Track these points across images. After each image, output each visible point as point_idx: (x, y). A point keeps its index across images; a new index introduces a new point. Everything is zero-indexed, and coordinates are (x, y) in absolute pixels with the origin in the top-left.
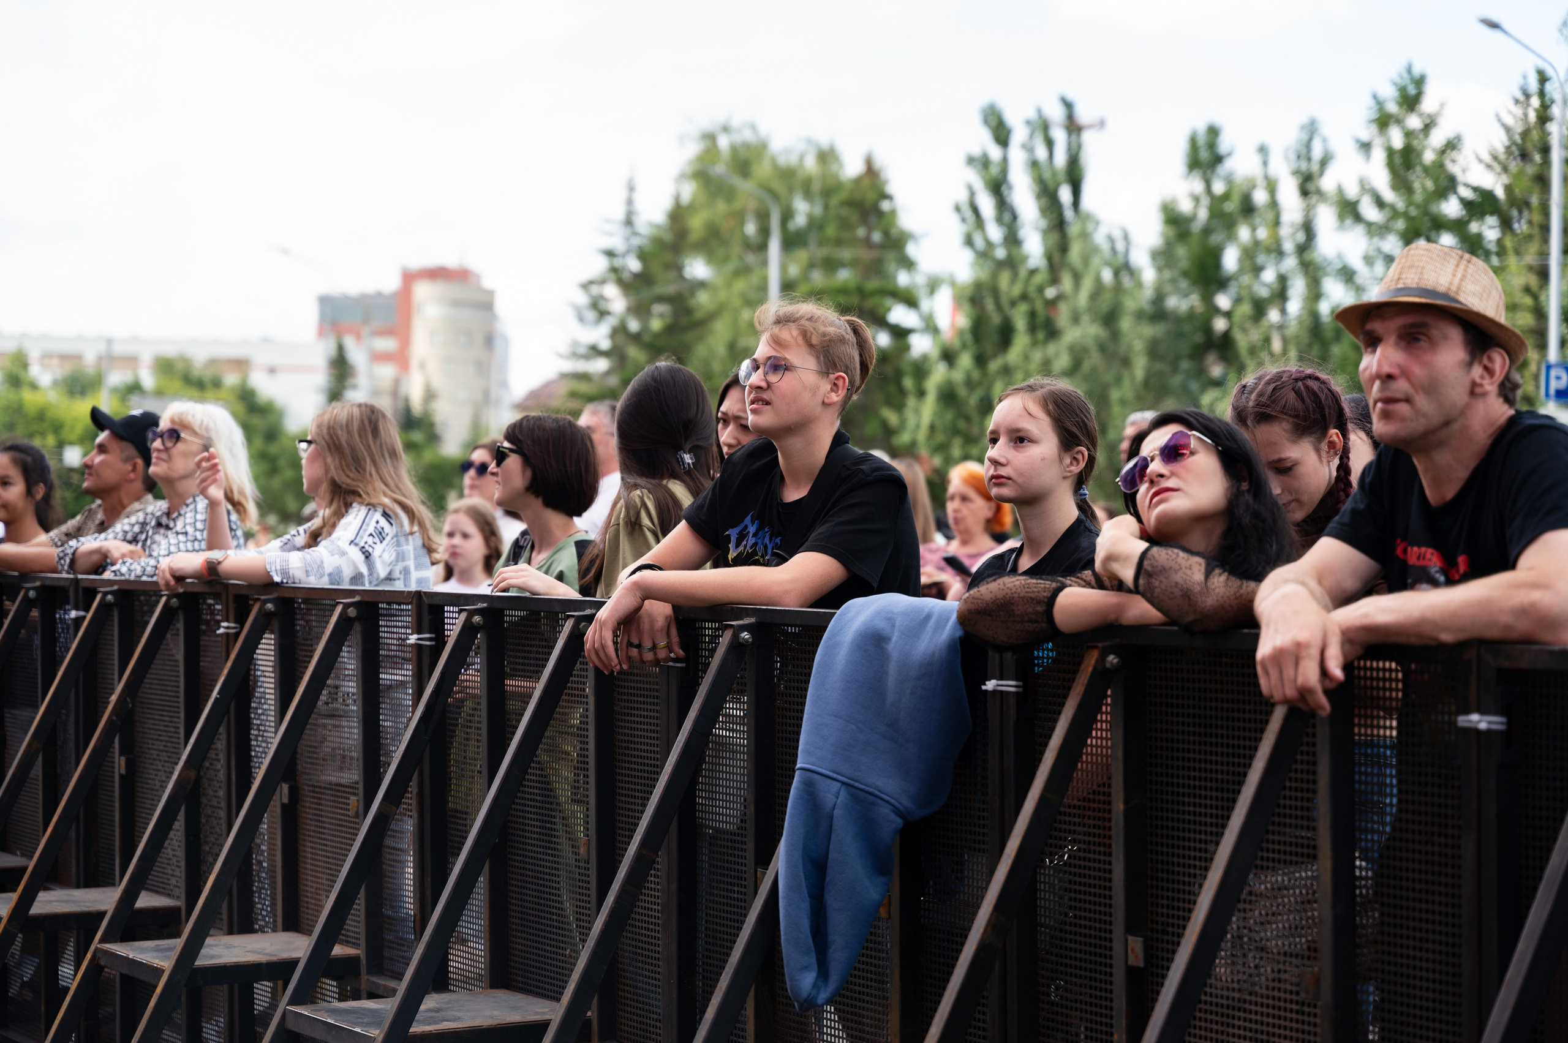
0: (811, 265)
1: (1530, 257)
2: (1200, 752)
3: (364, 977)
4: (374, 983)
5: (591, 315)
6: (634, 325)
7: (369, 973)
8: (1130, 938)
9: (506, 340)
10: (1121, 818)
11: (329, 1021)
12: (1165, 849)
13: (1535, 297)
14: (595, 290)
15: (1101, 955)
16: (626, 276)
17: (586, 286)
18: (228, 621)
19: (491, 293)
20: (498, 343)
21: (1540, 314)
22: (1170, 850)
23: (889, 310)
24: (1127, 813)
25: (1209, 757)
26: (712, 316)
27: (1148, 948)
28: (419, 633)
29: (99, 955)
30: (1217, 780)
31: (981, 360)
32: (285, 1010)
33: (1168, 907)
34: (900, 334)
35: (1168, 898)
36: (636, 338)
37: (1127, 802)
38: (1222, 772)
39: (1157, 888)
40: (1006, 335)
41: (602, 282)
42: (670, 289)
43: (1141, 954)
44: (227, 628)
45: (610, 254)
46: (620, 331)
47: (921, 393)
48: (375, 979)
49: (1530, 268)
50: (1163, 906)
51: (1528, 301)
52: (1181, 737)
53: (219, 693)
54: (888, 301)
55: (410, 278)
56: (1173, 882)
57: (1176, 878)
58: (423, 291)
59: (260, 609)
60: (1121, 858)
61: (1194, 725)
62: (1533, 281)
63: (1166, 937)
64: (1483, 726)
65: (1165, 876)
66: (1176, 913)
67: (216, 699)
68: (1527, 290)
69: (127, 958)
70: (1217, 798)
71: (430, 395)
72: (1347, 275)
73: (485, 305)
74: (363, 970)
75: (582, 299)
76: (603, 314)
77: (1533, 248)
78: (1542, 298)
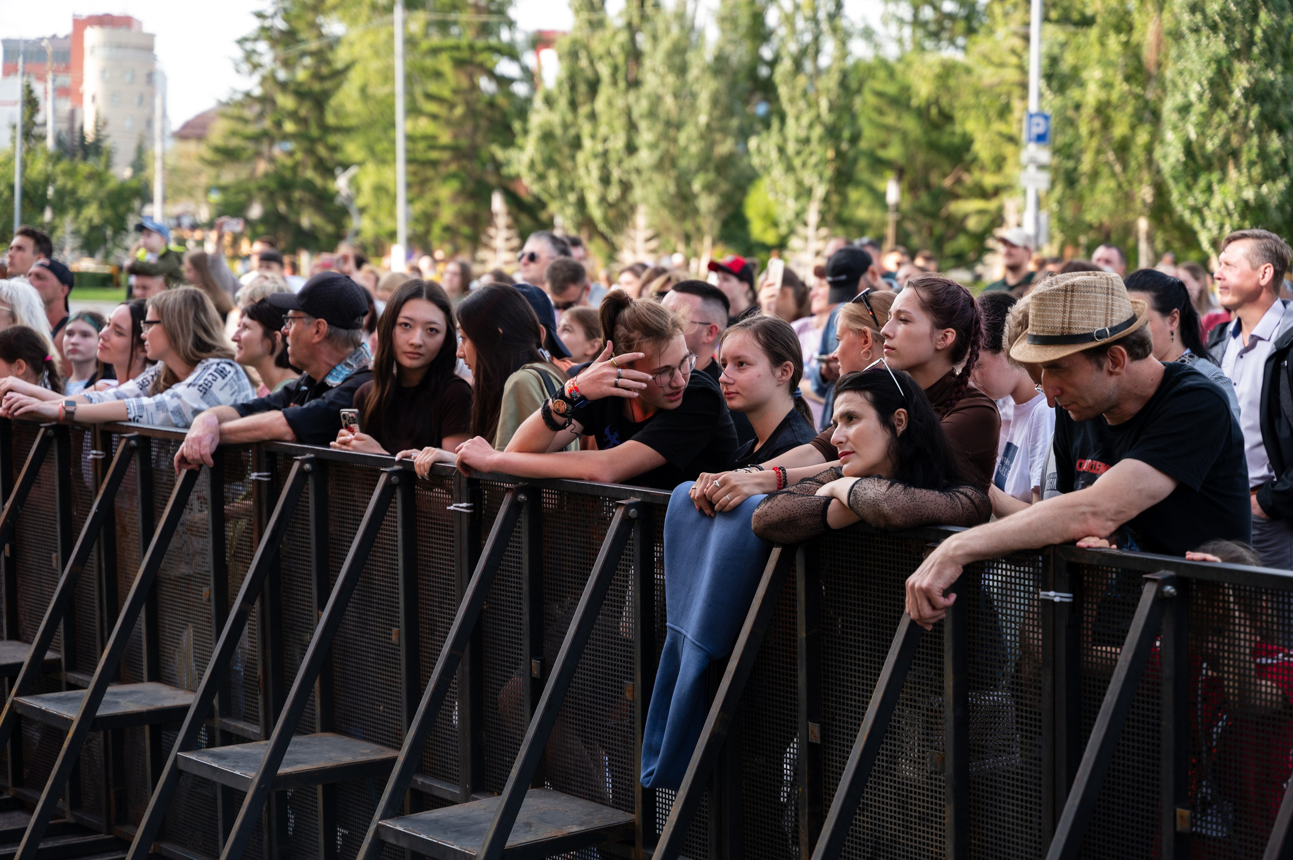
0: (429, 24)
1: (1015, 24)
2: (858, 600)
3: (218, 719)
4: (225, 723)
5: (246, 67)
6: (282, 75)
7: (222, 715)
8: (810, 723)
9: (165, 78)
10: (804, 642)
11: (214, 765)
12: (834, 663)
13: (1020, 56)
14: (249, 46)
15: (787, 732)
16: (275, 34)
17: (242, 41)
18: (96, 449)
19: (151, 37)
20: (158, 78)
21: (1023, 69)
22: (838, 664)
23: (496, 64)
24: (807, 638)
25: (865, 603)
26: (348, 67)
27: (823, 730)
28: (258, 471)
29: (15, 705)
30: (871, 619)
31: (573, 105)
32: (177, 755)
33: (836, 702)
34: (504, 82)
35: (836, 696)
36: (283, 86)
37: (807, 631)
38: (874, 614)
39: (828, 689)
40: (594, 86)
41: (256, 40)
42: (314, 45)
43: (818, 734)
44: (96, 454)
45: (260, 15)
46: (270, 79)
47: (526, 132)
48: (225, 720)
49: (1015, 34)
50: (832, 701)
51: (1013, 60)
52: (845, 588)
53: (97, 508)
54: (495, 57)
55: (80, 24)
56: (840, 685)
57: (842, 683)
58: (93, 36)
59: (126, 445)
60: (804, 669)
61: (854, 581)
62: (1018, 43)
63: (834, 723)
64: (1057, 599)
65: (834, 681)
66: (842, 706)
67: (96, 513)
68: (1013, 52)
69: (40, 710)
70: (871, 631)
71: (100, 125)
72: (868, 34)
73: (147, 47)
74: (217, 713)
75: (238, 53)
76: (256, 66)
77: (1018, 16)
78: (1025, 57)
